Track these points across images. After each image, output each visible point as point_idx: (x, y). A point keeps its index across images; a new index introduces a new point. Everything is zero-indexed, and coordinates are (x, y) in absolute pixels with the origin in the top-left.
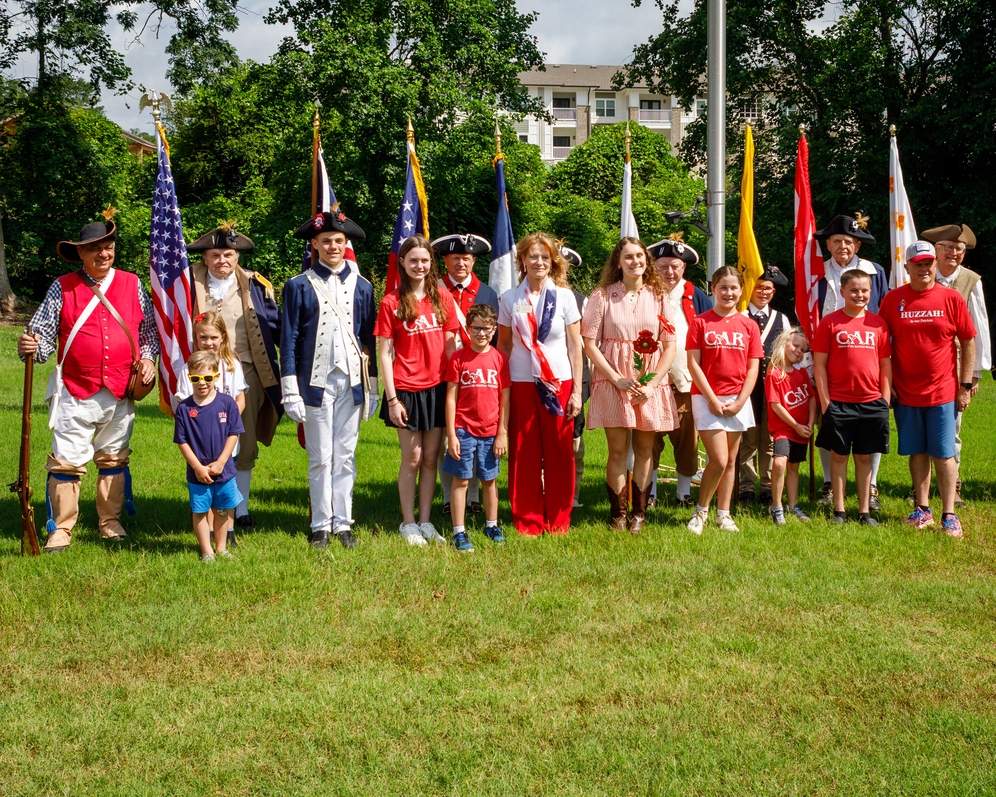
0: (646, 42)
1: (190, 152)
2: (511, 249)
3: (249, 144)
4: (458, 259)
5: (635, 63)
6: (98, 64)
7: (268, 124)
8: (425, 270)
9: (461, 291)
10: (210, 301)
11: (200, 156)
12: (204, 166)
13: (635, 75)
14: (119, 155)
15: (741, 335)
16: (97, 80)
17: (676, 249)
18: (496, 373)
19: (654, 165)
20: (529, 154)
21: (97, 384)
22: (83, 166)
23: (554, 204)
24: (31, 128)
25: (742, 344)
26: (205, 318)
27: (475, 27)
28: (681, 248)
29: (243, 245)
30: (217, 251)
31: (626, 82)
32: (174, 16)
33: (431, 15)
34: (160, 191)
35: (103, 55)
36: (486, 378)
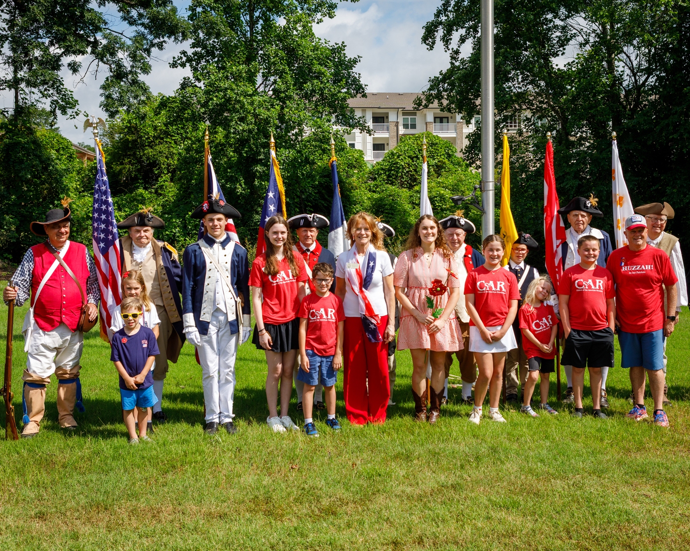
0: (438, 75)
1: (119, 158)
2: (342, 224)
3: (160, 152)
4: (307, 231)
5: (430, 90)
6: (55, 98)
7: (173, 138)
8: (284, 239)
9: (309, 253)
10: (134, 263)
11: (126, 161)
12: (130, 168)
13: (429, 99)
14: (70, 161)
15: (503, 283)
16: (55, 109)
17: (459, 222)
18: (334, 311)
19: (444, 163)
20: (356, 156)
21: (57, 321)
22: (45, 169)
23: (374, 192)
24: (10, 143)
25: (504, 290)
26: (130, 275)
27: (317, 67)
28: (463, 221)
29: (157, 223)
30: (138, 228)
31: (423, 104)
32: (107, 64)
33: (286, 60)
34: (99, 186)
35: (59, 91)
36: (327, 315)
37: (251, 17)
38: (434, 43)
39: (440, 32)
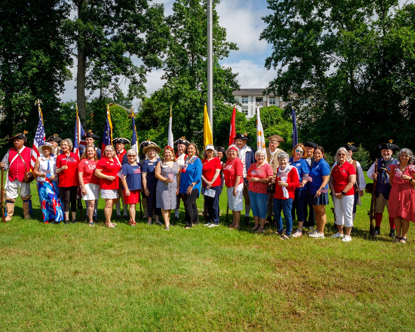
0: (273, 80)
4: (118, 145)
5: (269, 87)
9: (119, 154)
13: (269, 91)
19: (280, 119)
21: (15, 178)
31: (267, 93)
32: (130, 78)
37: (193, 58)
38: (270, 66)
39: (273, 62)
